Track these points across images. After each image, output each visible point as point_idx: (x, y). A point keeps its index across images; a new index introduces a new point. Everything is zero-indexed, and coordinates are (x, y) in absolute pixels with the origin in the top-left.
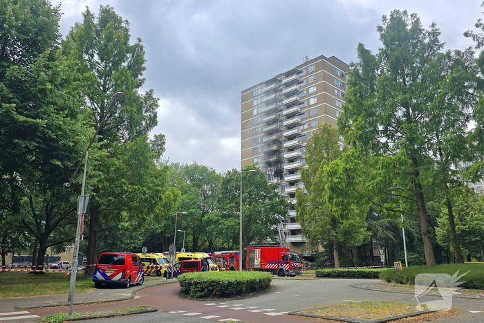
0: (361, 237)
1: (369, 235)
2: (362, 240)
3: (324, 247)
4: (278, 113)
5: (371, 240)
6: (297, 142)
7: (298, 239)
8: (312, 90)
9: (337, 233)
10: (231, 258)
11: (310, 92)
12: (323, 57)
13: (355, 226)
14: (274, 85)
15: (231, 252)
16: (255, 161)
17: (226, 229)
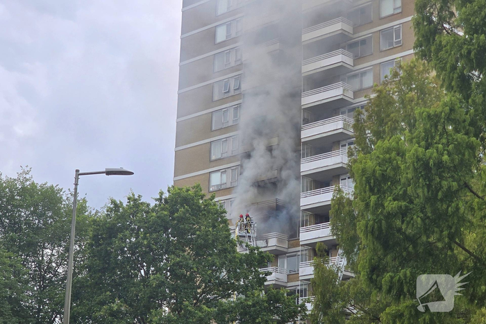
16: (216, 180)
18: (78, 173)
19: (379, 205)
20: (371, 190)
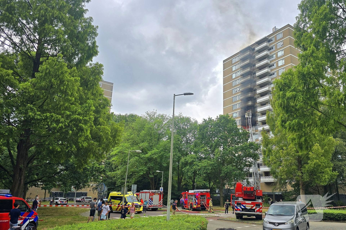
0: (327, 177)
1: (335, 175)
2: (327, 180)
3: (293, 186)
4: (253, 76)
5: (336, 181)
6: (268, 97)
7: (271, 179)
8: (280, 54)
9: (302, 173)
10: (202, 196)
11: (279, 55)
12: (289, 25)
13: (320, 165)
14: (248, 53)
15: (203, 190)
16: (234, 115)
17: (199, 170)
18: (175, 95)
19: (284, 95)
20: (281, 90)
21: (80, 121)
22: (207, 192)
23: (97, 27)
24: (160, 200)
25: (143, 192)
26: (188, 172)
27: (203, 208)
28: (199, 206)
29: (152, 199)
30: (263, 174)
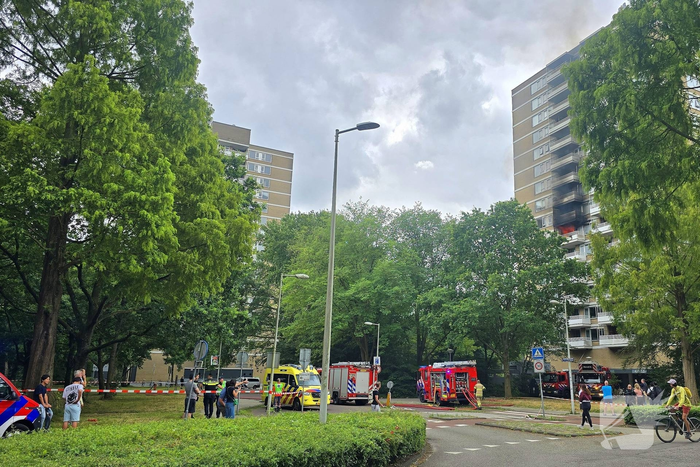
3: (671, 354)
7: (620, 341)
9: (685, 321)
10: (459, 374)
15: (460, 363)
17: (454, 319)
21: (142, 205)
22: (470, 366)
23: (191, 4)
24: (371, 383)
25: (337, 367)
26: (431, 324)
27: (463, 401)
28: (453, 396)
29: (353, 381)
30: (606, 329)
